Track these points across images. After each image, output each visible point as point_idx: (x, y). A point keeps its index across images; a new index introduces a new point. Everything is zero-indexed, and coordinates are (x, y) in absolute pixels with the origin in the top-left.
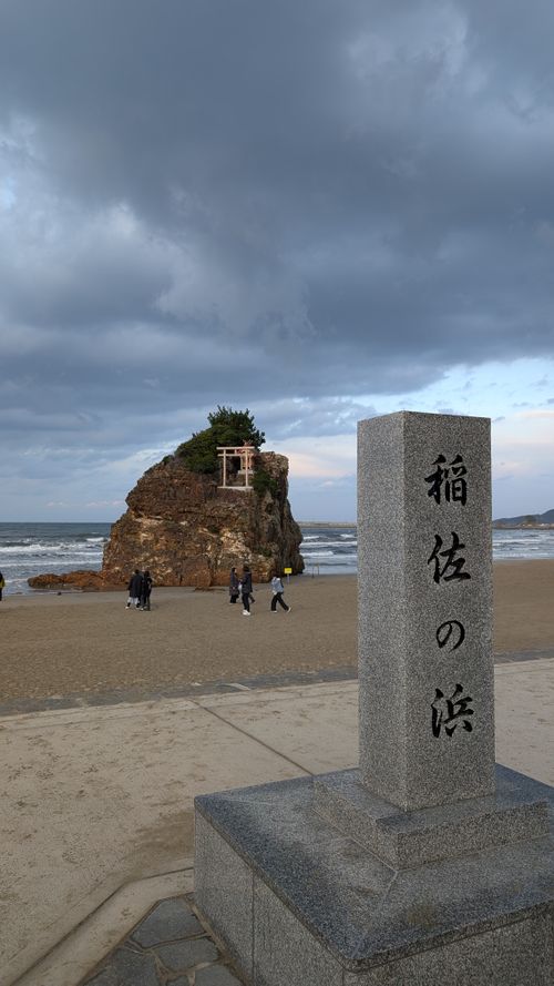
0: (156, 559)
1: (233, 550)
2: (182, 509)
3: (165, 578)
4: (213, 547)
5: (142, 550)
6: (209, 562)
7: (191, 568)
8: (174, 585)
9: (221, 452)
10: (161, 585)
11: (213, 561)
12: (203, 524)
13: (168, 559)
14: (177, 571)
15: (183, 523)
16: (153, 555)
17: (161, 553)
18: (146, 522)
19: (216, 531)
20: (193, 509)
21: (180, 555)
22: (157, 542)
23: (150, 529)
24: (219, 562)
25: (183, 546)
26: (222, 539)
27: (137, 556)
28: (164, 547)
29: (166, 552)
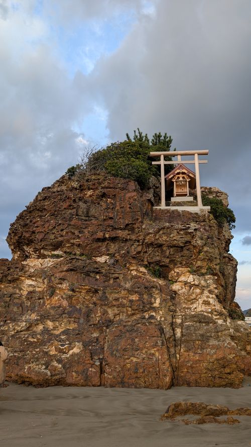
0: (50, 324)
1: (199, 307)
2: (100, 235)
3: (68, 365)
4: (163, 301)
5: (23, 309)
6: (162, 331)
7: (122, 343)
8: (87, 382)
9: (157, 158)
10: (60, 383)
11: (167, 329)
12: (138, 258)
13: (72, 326)
14: (92, 349)
15: (102, 259)
16: (43, 318)
17: (60, 314)
18: (34, 263)
19: (161, 271)
20: (121, 234)
21: (97, 317)
22: (52, 294)
23: (41, 274)
24: (178, 332)
25: (104, 298)
26: (176, 287)
27: (14, 320)
28: (65, 303)
29: (69, 313)
